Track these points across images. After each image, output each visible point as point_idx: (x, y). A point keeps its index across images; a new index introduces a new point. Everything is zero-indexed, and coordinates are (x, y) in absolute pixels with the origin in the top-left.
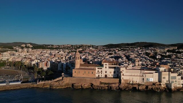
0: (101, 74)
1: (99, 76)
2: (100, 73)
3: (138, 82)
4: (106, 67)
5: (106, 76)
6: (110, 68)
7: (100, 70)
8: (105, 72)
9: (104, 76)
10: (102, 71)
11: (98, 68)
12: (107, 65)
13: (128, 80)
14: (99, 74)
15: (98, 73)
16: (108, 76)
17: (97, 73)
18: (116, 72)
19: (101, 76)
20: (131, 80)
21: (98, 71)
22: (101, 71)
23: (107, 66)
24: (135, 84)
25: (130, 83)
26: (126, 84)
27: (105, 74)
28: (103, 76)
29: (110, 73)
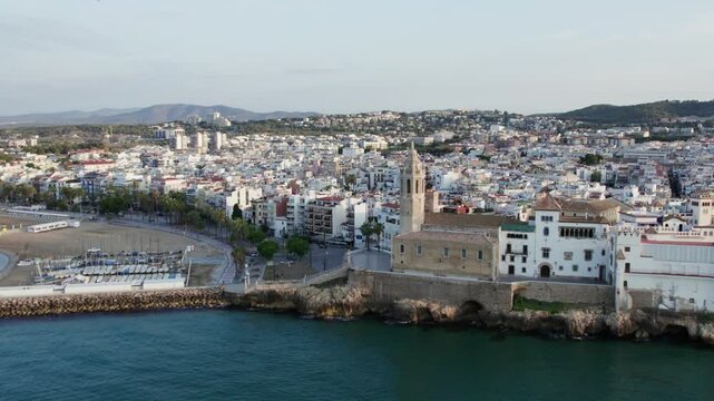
0: (524, 260)
1: (511, 269)
2: (518, 259)
3: (699, 305)
4: (546, 231)
5: (545, 270)
6: (564, 232)
7: (517, 245)
8: (541, 253)
9: (539, 272)
10: (525, 248)
11: (509, 236)
12: (551, 218)
13: (649, 294)
14: (512, 259)
15: (508, 257)
16: (555, 271)
17: (504, 258)
18: (594, 256)
19: (524, 270)
20: (666, 294)
21: (509, 246)
22: (521, 249)
23: (554, 227)
24: (683, 314)
25: (661, 307)
26: (639, 311)
27: (542, 261)
28: (533, 269)
29: (568, 256)
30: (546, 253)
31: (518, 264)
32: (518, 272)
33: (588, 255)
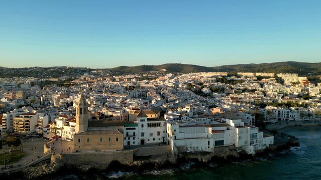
0: (134, 139)
1: (129, 143)
2: (131, 138)
3: (200, 149)
4: (142, 126)
5: (143, 142)
6: (149, 125)
7: (131, 132)
8: (141, 134)
9: (140, 143)
10: (134, 133)
11: (127, 129)
12: (144, 120)
13: (183, 147)
14: (129, 139)
15: (127, 138)
16: (147, 142)
17: (125, 139)
19: (134, 143)
20: (189, 146)
21: (127, 133)
23: (146, 123)
24: (195, 153)
25: (188, 151)
26: (180, 154)
27: (141, 138)
28: (137, 142)
29: (151, 135)
30: (143, 135)
31: (131, 140)
32: (131, 144)
33: (159, 133)
